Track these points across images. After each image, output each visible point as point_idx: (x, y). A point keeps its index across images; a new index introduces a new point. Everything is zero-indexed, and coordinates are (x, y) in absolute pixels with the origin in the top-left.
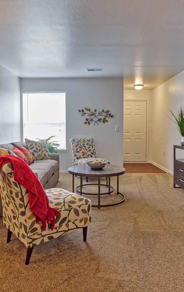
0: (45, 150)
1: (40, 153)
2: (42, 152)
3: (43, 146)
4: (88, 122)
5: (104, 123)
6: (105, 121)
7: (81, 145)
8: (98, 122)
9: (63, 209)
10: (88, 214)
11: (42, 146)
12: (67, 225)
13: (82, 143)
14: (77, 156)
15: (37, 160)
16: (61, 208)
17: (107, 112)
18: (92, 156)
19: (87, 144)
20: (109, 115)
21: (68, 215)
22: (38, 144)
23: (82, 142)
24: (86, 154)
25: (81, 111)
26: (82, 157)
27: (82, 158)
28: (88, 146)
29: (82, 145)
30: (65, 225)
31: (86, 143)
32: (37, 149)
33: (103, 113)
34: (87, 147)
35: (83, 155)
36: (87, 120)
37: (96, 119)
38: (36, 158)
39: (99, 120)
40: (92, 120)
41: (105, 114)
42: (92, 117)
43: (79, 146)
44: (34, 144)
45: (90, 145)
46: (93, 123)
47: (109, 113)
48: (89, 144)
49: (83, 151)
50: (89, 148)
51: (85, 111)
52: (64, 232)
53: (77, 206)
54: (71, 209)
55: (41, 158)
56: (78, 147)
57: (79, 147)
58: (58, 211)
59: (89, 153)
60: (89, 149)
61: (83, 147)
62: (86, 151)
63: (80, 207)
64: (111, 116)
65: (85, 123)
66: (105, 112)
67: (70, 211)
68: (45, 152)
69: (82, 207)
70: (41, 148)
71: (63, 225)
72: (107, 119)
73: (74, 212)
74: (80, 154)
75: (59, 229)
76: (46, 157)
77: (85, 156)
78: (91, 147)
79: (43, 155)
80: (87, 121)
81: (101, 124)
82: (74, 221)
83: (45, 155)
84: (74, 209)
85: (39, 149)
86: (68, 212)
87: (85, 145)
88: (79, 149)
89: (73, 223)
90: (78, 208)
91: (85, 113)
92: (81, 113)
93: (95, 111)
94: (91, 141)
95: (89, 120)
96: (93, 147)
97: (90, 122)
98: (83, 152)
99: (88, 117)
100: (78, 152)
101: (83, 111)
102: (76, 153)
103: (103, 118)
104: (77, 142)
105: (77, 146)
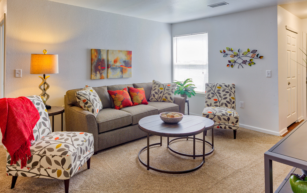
0: (167, 93)
1: (161, 95)
2: (164, 94)
3: (167, 88)
4: (231, 64)
5: (251, 66)
6: (251, 63)
7: (214, 91)
8: (242, 64)
9: (37, 153)
10: (62, 167)
11: (165, 89)
12: (39, 170)
13: (217, 89)
14: (207, 103)
15: (158, 101)
16: (36, 152)
17: (254, 52)
18: (227, 106)
19: (223, 91)
20: (257, 56)
21: (40, 160)
22: (162, 86)
23: (218, 87)
24: (220, 102)
25: (223, 52)
26: (213, 104)
27: (213, 106)
28: (224, 93)
29: (216, 91)
30: (38, 169)
31: (222, 89)
32: (159, 91)
33: (248, 53)
34: (222, 94)
35: (215, 103)
36: (230, 62)
37: (240, 61)
38: (157, 99)
39: (244, 62)
40: (235, 62)
41: (251, 55)
42: (235, 58)
43: (212, 91)
44: (157, 86)
45: (227, 92)
46: (236, 65)
47: (257, 53)
48: (226, 90)
49: (215, 97)
50: (225, 95)
51: (227, 52)
52: (36, 175)
53: (50, 155)
54: (44, 155)
55: (162, 100)
56: (210, 93)
57: (212, 93)
58: (31, 153)
59: (224, 101)
60: (224, 97)
61: (217, 93)
62: (220, 99)
63: (53, 156)
64: (259, 56)
65: (228, 65)
66: (250, 52)
67: (42, 157)
68: (167, 95)
69: (55, 158)
70: (163, 90)
71: (35, 168)
72: (255, 60)
73: (46, 159)
74: (212, 101)
75: (31, 169)
76: (167, 100)
77: (218, 104)
78: (228, 94)
79: (164, 98)
80: (229, 64)
81: (246, 66)
82: (46, 169)
83: (166, 97)
84: (46, 157)
85: (160, 91)
86: (40, 157)
87: (221, 92)
88: (211, 95)
89: (45, 170)
90: (50, 157)
91: (227, 54)
92: (223, 54)
93: (239, 51)
94: (230, 88)
95: (232, 62)
96: (230, 95)
97: (233, 64)
98: (215, 100)
99: (231, 59)
100: (210, 98)
101: (224, 52)
102: (208, 100)
103: (248, 59)
104: (211, 88)
105: (209, 91)
